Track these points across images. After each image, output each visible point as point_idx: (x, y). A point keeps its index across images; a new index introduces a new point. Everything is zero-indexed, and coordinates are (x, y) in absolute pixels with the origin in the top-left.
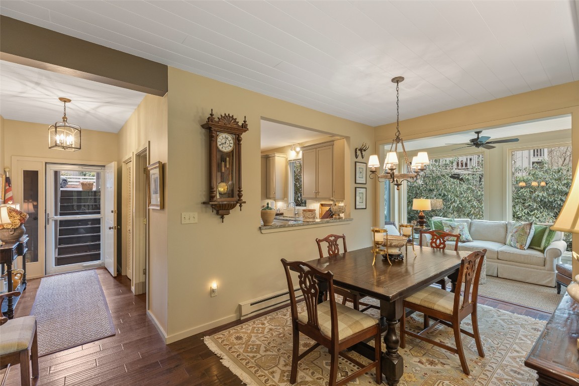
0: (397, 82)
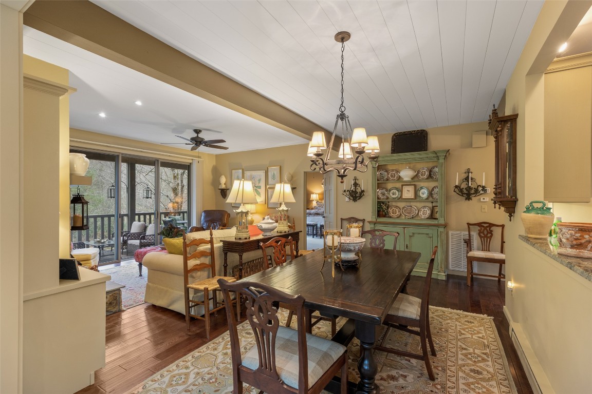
0: (342, 40)
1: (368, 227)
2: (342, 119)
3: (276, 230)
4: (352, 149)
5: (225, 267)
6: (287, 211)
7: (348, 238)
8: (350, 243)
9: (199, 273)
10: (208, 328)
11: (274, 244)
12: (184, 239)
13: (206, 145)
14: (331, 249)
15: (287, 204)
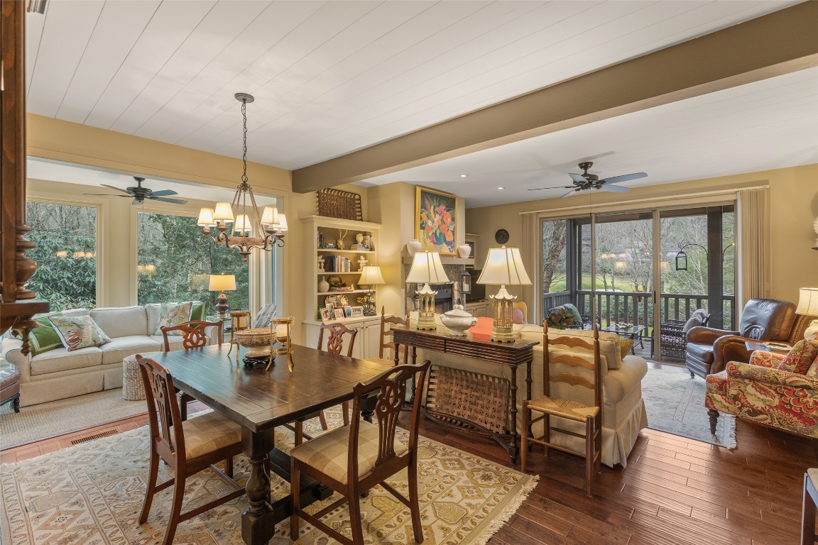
0: (244, 101)
2: (245, 189)
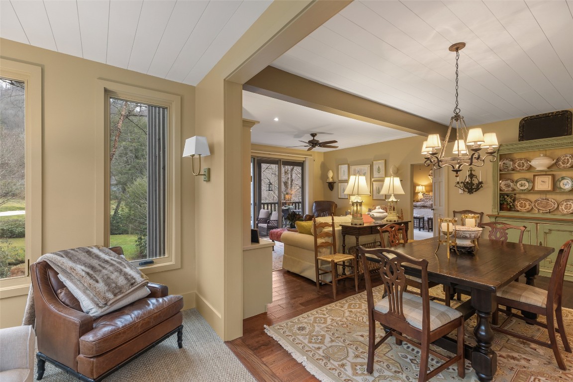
0: (457, 50)
1: (486, 220)
2: (457, 120)
3: (385, 219)
4: (468, 147)
5: (344, 247)
6: (396, 202)
7: (463, 227)
8: (465, 231)
9: (324, 250)
10: (334, 291)
11: (389, 229)
12: (315, 222)
13: (320, 146)
14: (446, 234)
15: (396, 196)
